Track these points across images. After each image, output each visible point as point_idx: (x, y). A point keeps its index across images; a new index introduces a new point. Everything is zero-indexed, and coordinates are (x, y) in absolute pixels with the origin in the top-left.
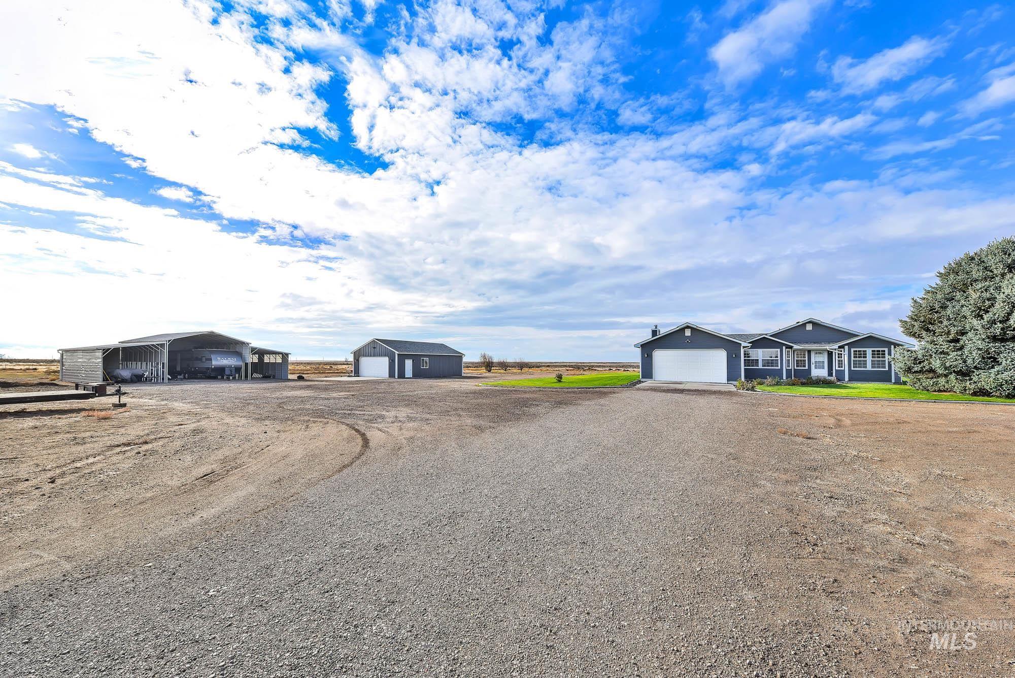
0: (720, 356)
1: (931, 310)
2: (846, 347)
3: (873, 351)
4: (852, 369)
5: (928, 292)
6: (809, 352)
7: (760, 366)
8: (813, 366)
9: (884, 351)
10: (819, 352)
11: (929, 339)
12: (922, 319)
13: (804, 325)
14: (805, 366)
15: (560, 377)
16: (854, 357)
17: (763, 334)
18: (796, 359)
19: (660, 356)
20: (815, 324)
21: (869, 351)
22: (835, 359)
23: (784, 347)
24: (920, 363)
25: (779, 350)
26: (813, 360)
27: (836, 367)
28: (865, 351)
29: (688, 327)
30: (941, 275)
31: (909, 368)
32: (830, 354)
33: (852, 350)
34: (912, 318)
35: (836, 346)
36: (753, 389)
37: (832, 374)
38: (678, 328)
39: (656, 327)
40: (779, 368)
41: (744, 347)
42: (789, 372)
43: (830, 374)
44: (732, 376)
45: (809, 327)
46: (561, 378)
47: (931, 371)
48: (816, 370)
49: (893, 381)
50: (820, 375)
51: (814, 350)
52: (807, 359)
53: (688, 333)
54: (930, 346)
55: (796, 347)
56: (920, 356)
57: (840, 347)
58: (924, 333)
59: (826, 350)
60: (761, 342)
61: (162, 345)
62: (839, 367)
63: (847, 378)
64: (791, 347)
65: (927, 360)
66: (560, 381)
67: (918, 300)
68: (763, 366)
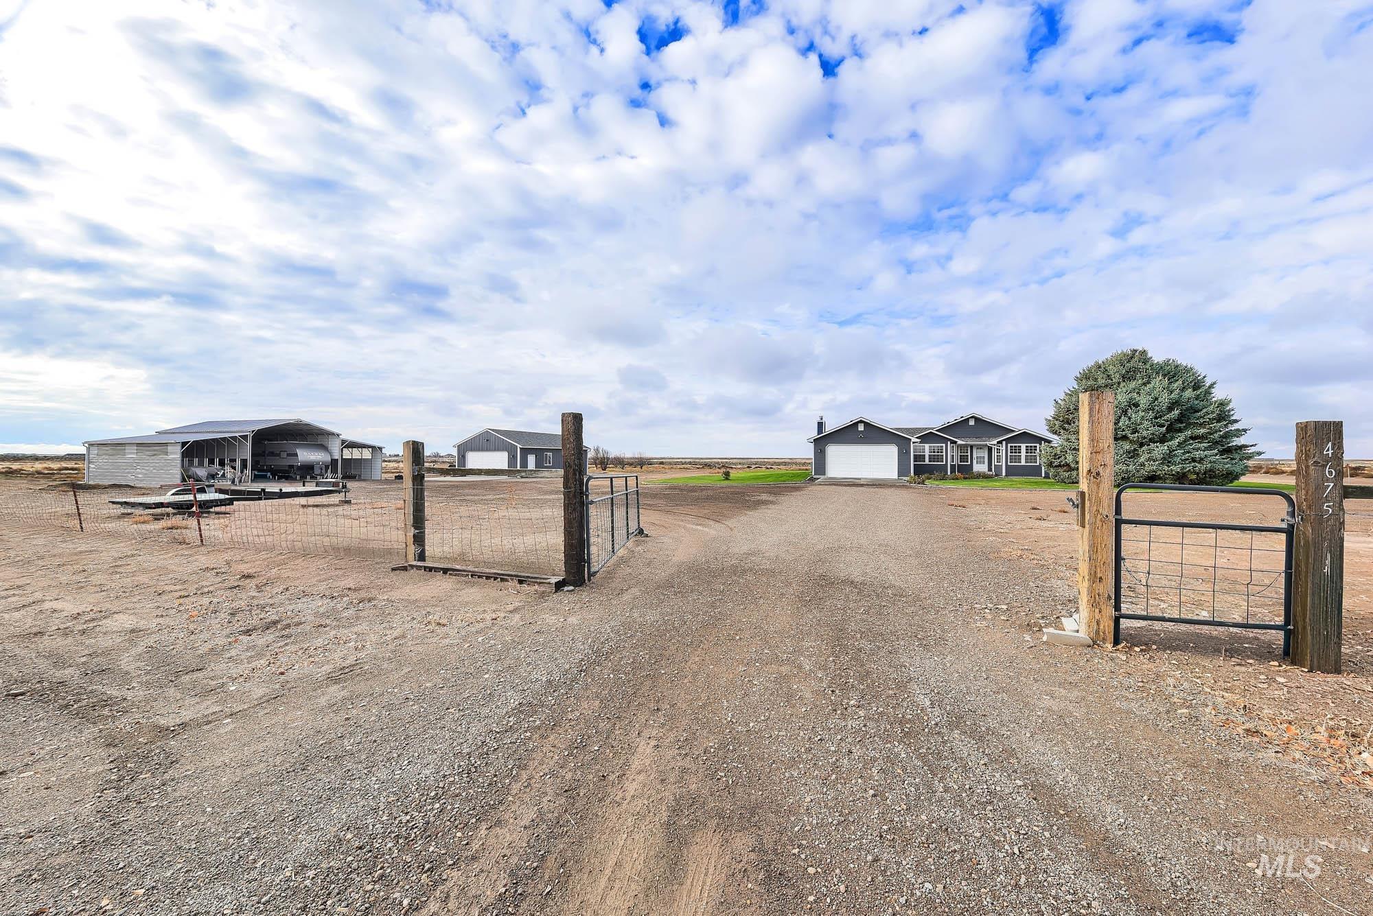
0: (892, 451)
1: (1068, 411)
2: (1004, 443)
3: (1026, 447)
4: (1009, 464)
5: (1066, 394)
6: (972, 447)
7: (927, 462)
8: (975, 462)
9: (1036, 447)
10: (980, 447)
11: (1065, 437)
12: (1061, 419)
13: (967, 420)
14: (968, 462)
15: (727, 475)
16: (1011, 453)
17: (930, 429)
18: (959, 454)
19: (833, 451)
20: (977, 419)
21: (1023, 446)
22: (994, 454)
23: (949, 443)
24: (1059, 458)
25: (944, 445)
26: (975, 456)
27: (994, 462)
28: (1020, 447)
29: (861, 422)
30: (1077, 379)
31: (1051, 462)
32: (990, 449)
33: (1009, 445)
34: (1054, 418)
35: (995, 442)
36: (923, 483)
37: (991, 469)
38: (851, 423)
39: (822, 419)
40: (944, 463)
41: (913, 443)
42: (953, 467)
43: (990, 469)
44: (903, 471)
45: (972, 423)
46: (729, 475)
47: (1068, 465)
48: (979, 465)
49: (1043, 475)
50: (980, 470)
51: (975, 445)
52: (969, 454)
53: (861, 428)
54: (1065, 443)
55: (960, 442)
56: (1059, 452)
57: (998, 442)
58: (1062, 431)
59: (986, 445)
60: (928, 437)
61: (245, 437)
62: (997, 462)
63: (1004, 474)
64: (955, 442)
65: (1064, 455)
66: (727, 479)
67: (1060, 402)
68: (930, 461)
